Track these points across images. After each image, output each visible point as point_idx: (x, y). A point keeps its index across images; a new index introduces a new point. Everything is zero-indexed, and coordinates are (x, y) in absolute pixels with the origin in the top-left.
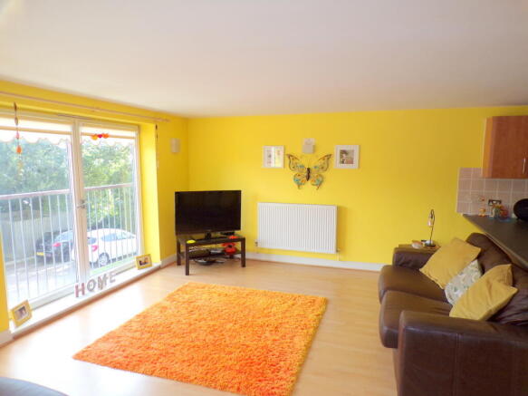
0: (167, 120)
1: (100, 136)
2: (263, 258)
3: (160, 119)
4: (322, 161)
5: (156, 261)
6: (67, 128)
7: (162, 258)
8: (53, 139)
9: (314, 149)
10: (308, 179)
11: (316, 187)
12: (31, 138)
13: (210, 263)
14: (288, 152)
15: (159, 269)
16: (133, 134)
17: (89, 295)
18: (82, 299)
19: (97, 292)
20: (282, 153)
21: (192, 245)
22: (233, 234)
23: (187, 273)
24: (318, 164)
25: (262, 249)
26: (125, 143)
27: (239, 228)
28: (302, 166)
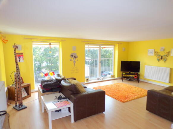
0: (121, 43)
1: (104, 48)
2: (146, 81)
3: (119, 43)
4: (166, 54)
5: (116, 77)
6: (98, 46)
7: (117, 77)
8: (96, 49)
9: (164, 50)
10: (161, 59)
11: (164, 62)
12: (92, 49)
13: (130, 80)
14: (156, 51)
15: (117, 79)
16: (113, 47)
17: (99, 80)
18: (98, 81)
19: (101, 80)
20: (154, 51)
21: (124, 74)
22: (138, 73)
23: (122, 81)
24: (165, 55)
25: (146, 79)
26: (111, 49)
27: (139, 72)
28: (160, 55)
